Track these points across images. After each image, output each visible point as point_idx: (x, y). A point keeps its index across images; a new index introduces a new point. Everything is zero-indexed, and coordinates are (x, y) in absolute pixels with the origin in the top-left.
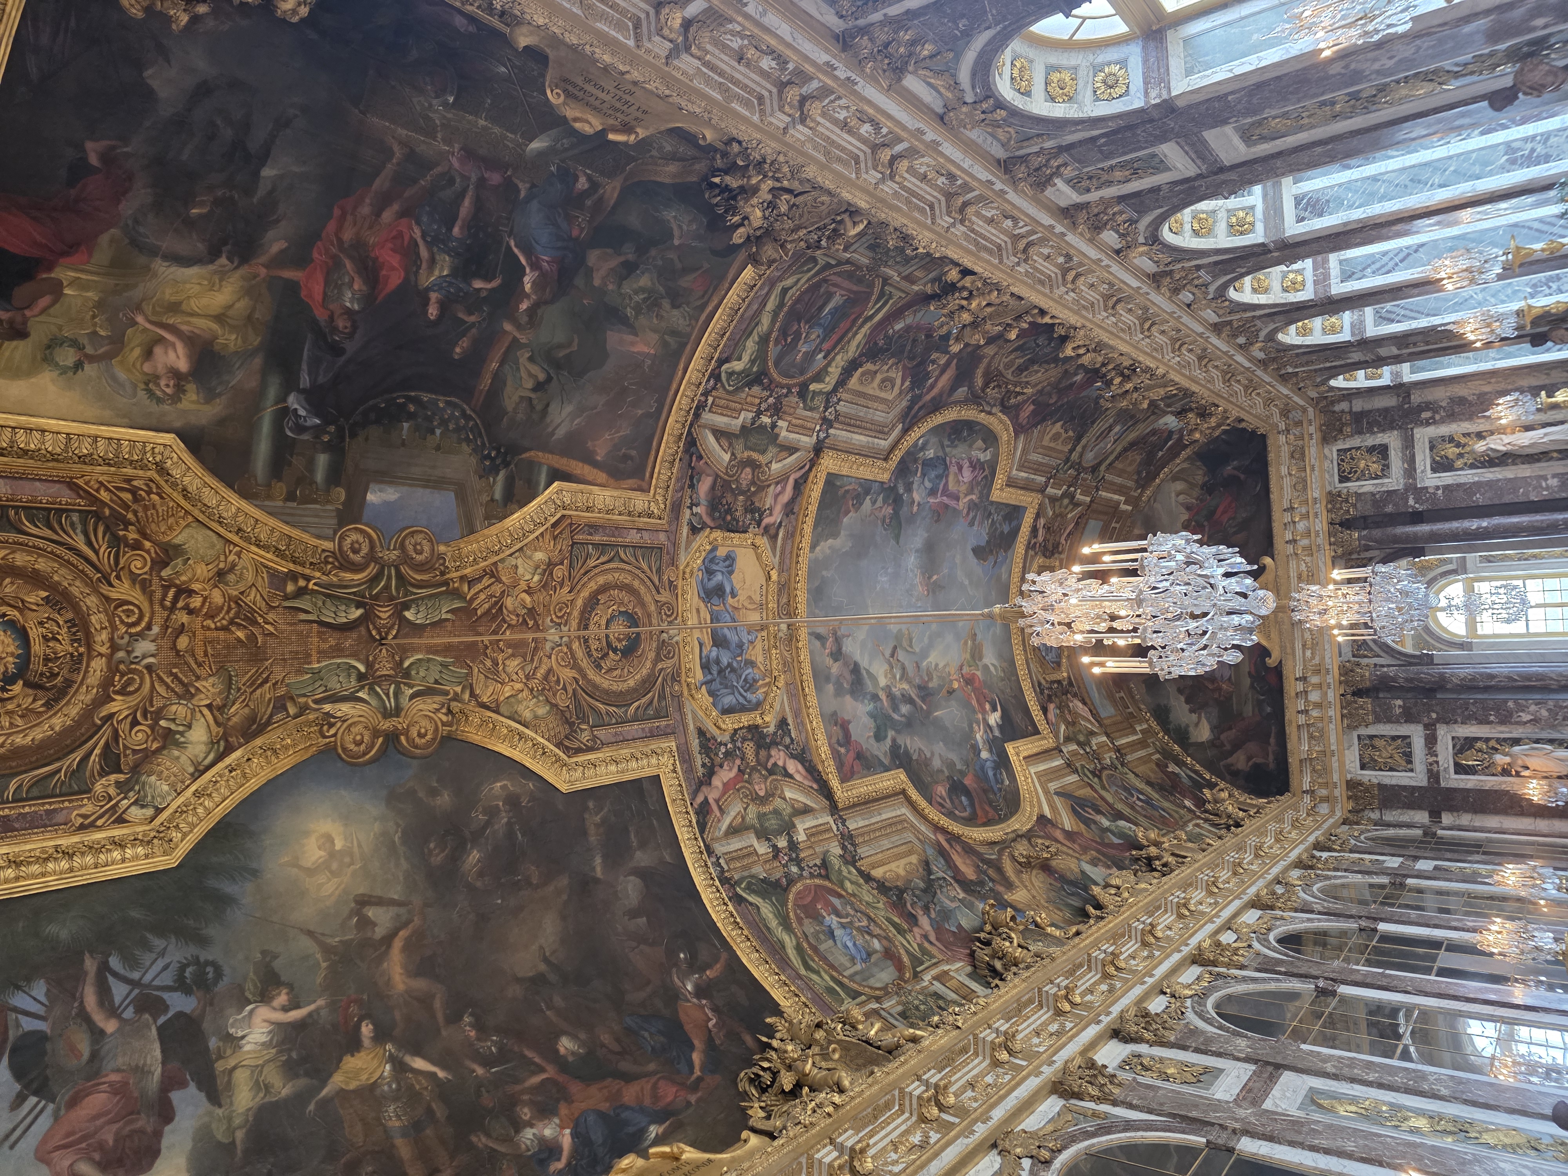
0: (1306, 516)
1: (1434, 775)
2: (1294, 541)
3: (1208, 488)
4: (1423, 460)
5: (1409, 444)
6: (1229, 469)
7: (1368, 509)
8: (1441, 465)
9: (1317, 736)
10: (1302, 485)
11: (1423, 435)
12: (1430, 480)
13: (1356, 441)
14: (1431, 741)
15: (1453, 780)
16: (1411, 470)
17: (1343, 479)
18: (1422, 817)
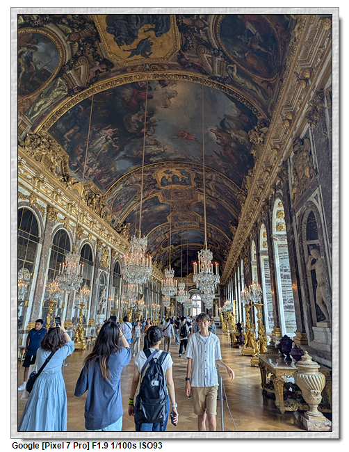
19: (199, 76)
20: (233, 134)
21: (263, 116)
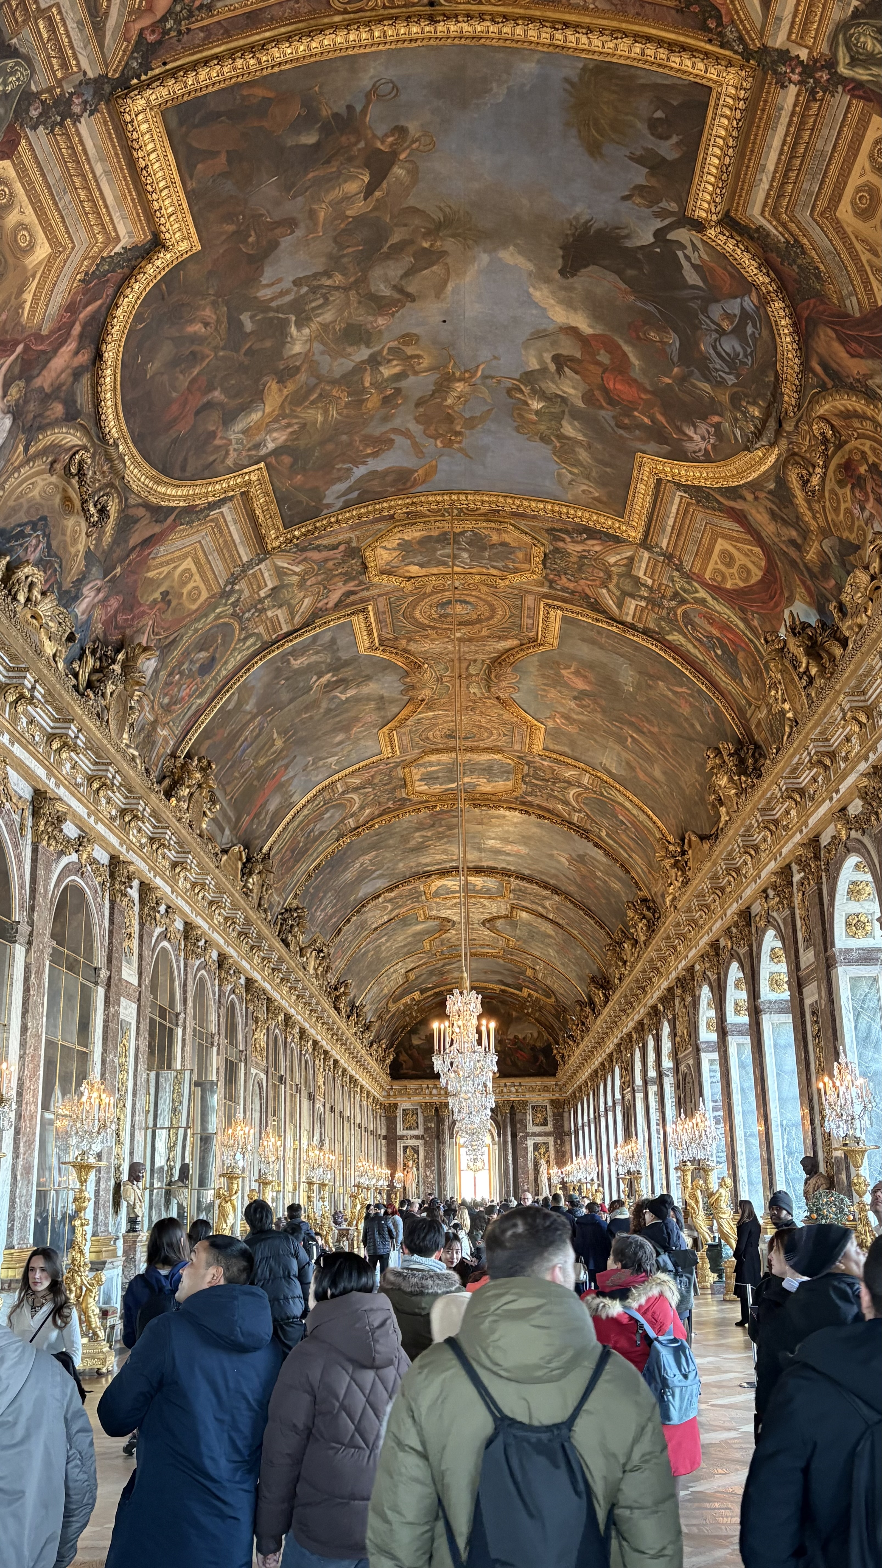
0: (517, 1091)
1: (402, 1138)
2: (506, 1086)
3: (533, 1048)
4: (539, 1140)
5: (546, 1134)
6: (542, 1058)
7: (519, 1116)
8: (536, 1147)
9: (418, 1092)
10: (532, 1090)
11: (551, 1140)
12: (530, 1142)
13: (550, 1113)
14: (416, 1137)
15: (400, 1145)
16: (534, 1134)
17: (533, 1108)
18: (384, 1133)
19: (547, 815)
20: (599, 874)
21: (644, 893)
